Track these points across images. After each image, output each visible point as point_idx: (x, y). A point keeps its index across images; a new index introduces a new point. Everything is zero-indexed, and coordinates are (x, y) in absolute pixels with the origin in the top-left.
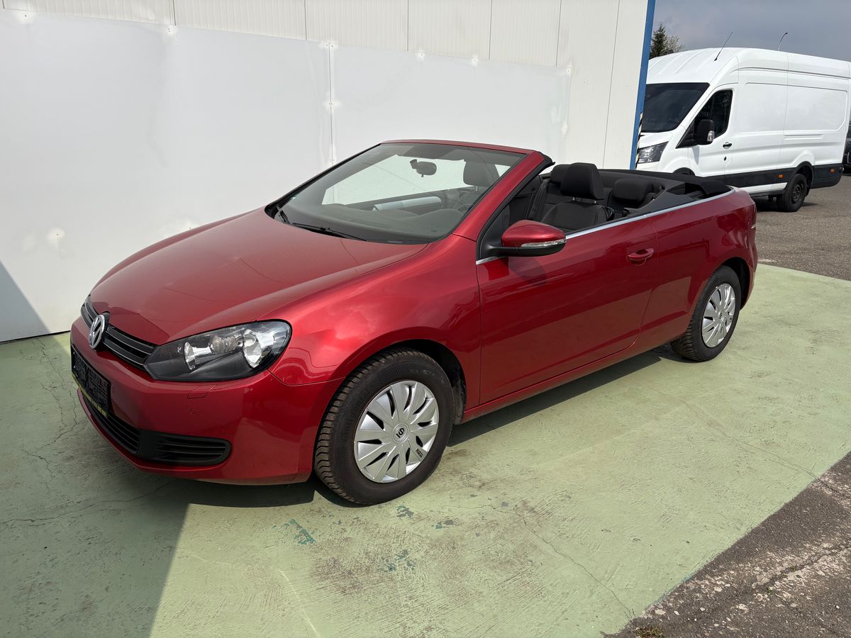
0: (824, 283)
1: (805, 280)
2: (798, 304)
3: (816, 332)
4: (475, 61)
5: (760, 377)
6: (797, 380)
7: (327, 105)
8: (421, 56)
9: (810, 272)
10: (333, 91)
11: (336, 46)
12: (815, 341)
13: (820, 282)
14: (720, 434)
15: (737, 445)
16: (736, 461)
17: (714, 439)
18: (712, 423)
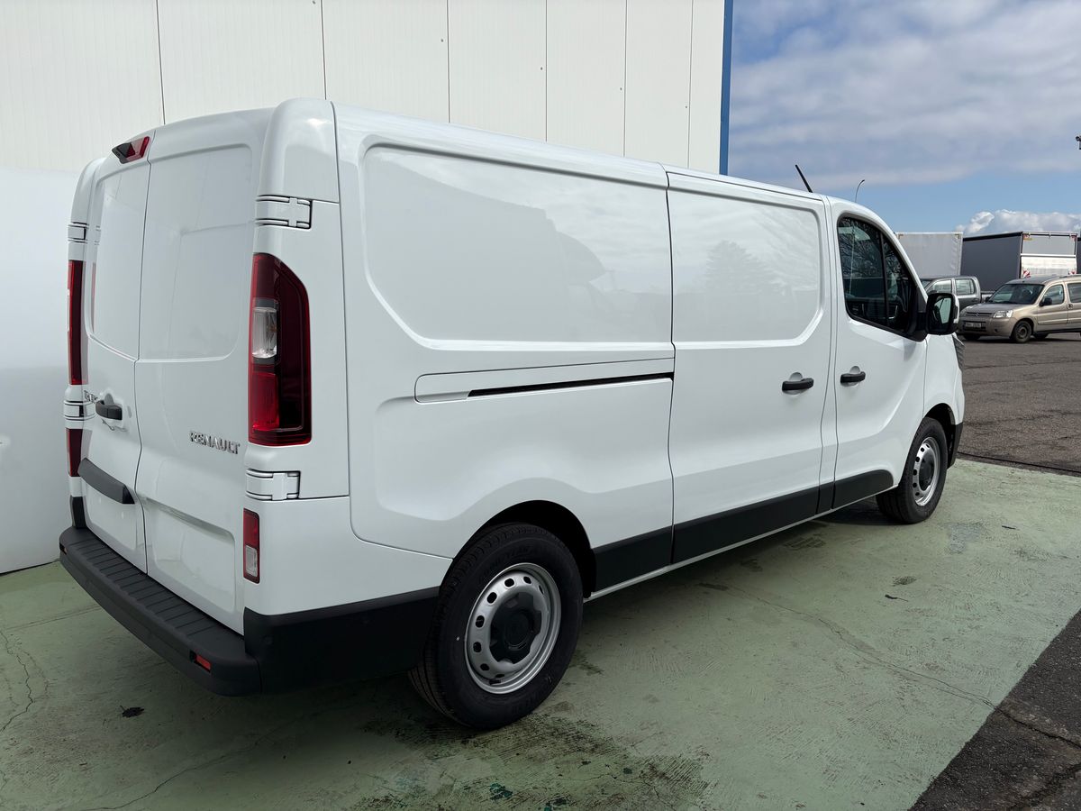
5: (904, 584)
6: (947, 586)
14: (873, 660)
15: (896, 672)
16: (898, 693)
17: (867, 666)
18: (860, 646)
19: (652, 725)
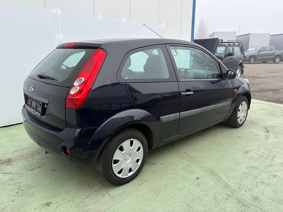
3: (267, 127)
4: (124, 20)
5: (246, 153)
7: (58, 36)
8: (100, 17)
10: (60, 31)
11: (60, 12)
17: (228, 197)
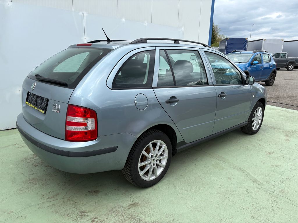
0: (283, 110)
1: (275, 109)
2: (276, 119)
3: (287, 132)
4: (146, 24)
5: (270, 154)
6: (286, 156)
7: (83, 39)
8: (123, 20)
9: (276, 106)
10: (86, 33)
11: (86, 14)
12: (287, 136)
13: (281, 110)
14: (260, 187)
15: (269, 193)
16: (271, 203)
17: (258, 190)
18: (255, 181)
19: (170, 215)
